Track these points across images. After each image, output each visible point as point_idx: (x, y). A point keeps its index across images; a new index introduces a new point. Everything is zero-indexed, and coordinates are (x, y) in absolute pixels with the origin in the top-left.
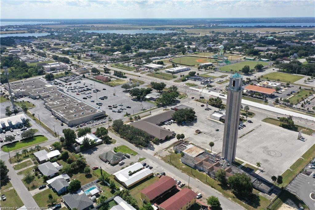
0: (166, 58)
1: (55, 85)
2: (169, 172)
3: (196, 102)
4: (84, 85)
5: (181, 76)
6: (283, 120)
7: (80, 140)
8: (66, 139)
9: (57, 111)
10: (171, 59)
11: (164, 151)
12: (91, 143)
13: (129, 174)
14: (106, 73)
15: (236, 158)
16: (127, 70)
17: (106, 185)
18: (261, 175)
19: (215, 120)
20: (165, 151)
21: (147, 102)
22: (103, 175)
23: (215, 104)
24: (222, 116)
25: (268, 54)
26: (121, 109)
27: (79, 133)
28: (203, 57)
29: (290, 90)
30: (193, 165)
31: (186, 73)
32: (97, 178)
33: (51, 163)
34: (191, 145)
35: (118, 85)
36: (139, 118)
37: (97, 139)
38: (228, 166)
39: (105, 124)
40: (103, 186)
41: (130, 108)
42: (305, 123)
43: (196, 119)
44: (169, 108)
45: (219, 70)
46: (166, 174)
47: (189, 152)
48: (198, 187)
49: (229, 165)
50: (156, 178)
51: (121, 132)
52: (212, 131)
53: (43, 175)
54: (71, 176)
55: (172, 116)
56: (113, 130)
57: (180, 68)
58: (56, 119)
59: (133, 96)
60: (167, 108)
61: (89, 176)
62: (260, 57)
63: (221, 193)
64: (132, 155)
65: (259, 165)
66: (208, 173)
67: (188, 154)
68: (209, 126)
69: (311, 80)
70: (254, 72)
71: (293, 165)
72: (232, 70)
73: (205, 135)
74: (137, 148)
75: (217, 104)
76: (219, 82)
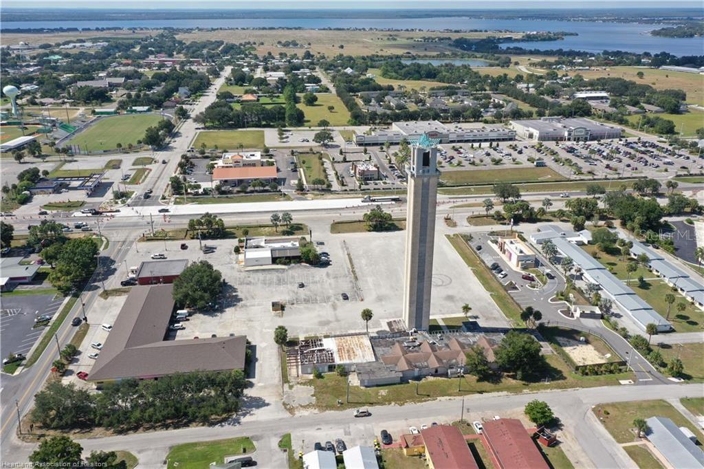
5: (7, 190)
11: (290, 389)
19: (261, 265)
24: (269, 252)
29: (281, 161)
30: (396, 376)
34: (325, 340)
45: (82, 152)
47: (349, 355)
52: (295, 293)
60: (103, 289)
65: (466, 309)
66: (436, 373)
67: (354, 361)
68: (270, 284)
69: (283, 134)
70: (167, 140)
71: (483, 284)
72: (119, 145)
73: (298, 306)
74: (224, 428)
75: (210, 231)
76: (128, 180)
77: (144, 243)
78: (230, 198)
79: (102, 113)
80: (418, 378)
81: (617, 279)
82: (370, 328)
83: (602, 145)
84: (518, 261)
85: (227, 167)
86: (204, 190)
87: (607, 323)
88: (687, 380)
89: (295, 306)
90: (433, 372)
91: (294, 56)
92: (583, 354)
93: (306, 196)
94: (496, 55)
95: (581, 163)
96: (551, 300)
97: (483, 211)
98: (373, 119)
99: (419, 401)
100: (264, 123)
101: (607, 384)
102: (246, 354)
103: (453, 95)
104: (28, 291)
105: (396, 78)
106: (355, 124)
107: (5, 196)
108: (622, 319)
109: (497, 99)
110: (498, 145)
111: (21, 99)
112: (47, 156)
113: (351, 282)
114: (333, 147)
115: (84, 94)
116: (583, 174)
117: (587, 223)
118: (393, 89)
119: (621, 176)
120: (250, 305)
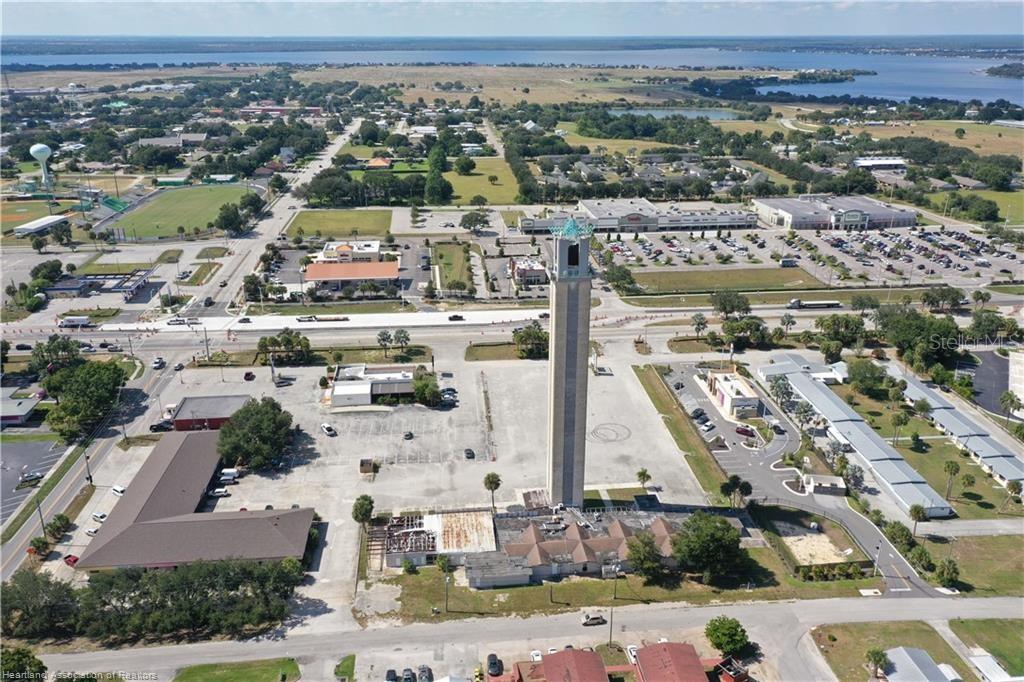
2: (494, 645)
5: (12, 291)
11: (367, 589)
15: (586, 488)
19: (356, 405)
20: (368, 586)
23: (281, 357)
24: (367, 386)
29: (410, 255)
30: (524, 574)
34: (427, 517)
36: (67, 523)
45: (129, 239)
46: (498, 658)
47: (459, 541)
52: (398, 446)
63: (683, 603)
65: (644, 476)
66: (584, 572)
67: (465, 550)
68: (364, 433)
69: (418, 216)
70: (252, 222)
71: (676, 440)
72: (181, 230)
73: (399, 467)
74: (261, 643)
75: (291, 354)
76: (187, 280)
77: (193, 370)
78: (329, 307)
79: (167, 184)
80: (557, 578)
81: (879, 437)
82: (498, 501)
83: (886, 236)
84: (733, 407)
85: (331, 262)
86: (291, 295)
87: (854, 503)
88: (964, 592)
89: (394, 465)
90: (580, 568)
91: (456, 104)
92: (813, 549)
93: (437, 305)
94: (750, 104)
95: (850, 262)
96: (774, 466)
97: (692, 332)
98: (551, 195)
99: (552, 613)
100: (393, 199)
101: (841, 594)
102: (310, 536)
103: (674, 160)
104: (19, 437)
105: (598, 137)
106: (524, 202)
107: (10, 299)
108: (879, 496)
109: (739, 167)
110: (729, 235)
111: (57, 162)
112: (79, 243)
113: (483, 432)
114: (488, 234)
115: (146, 157)
116: (850, 278)
117: (845, 351)
118: (588, 152)
119: (907, 282)
120: (330, 464)
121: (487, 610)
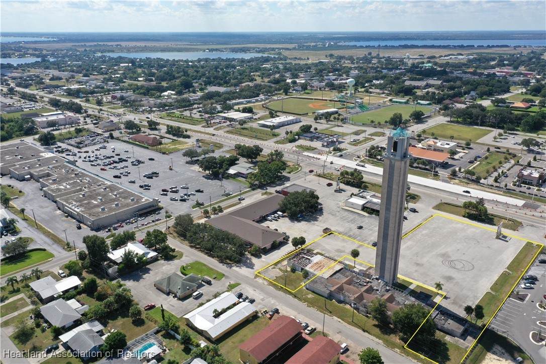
0: (257, 101)
1: (59, 153)
2: (284, 308)
3: (318, 178)
4: (113, 152)
5: (287, 133)
6: (469, 207)
7: (117, 255)
8: (89, 253)
9: (67, 203)
10: (264, 104)
11: (272, 268)
12: (137, 260)
13: (215, 314)
14: (152, 129)
15: (399, 276)
16: (189, 124)
17: (173, 338)
18: (445, 304)
19: (354, 209)
20: (274, 268)
21: (231, 180)
22: (165, 319)
23: (350, 181)
24: (365, 202)
25: (428, 93)
26: (186, 195)
27: (113, 242)
28: (321, 98)
29: (472, 154)
30: (326, 292)
31: (296, 128)
32: (154, 325)
33: (64, 301)
34: (319, 256)
35: (177, 150)
36: (221, 210)
37: (149, 253)
38: (387, 291)
39: (160, 223)
40: (168, 340)
41: (202, 192)
42: (504, 210)
43: (321, 209)
44: (272, 190)
45: (351, 122)
46: (279, 311)
47: (317, 269)
48: (340, 332)
49: (389, 290)
50: (263, 320)
51: (191, 237)
52: (350, 230)
53: (50, 325)
54: (105, 324)
55: (279, 204)
56: (175, 234)
57: (282, 119)
58: (67, 217)
59: (205, 171)
60: (267, 191)
61: (139, 322)
62: (417, 98)
63: (381, 341)
64: (214, 278)
67: (316, 273)
69: (504, 136)
70: (410, 124)
71: (495, 284)
72: (372, 122)
73: (341, 237)
74: (223, 266)
75: (355, 181)
76: (354, 143)
77: (315, 177)
79: (397, 102)
80: (340, 302)
93: (453, 180)
96: (539, 323)
99: (320, 311)
102: (274, 243)
107: (286, 136)
112: (331, 121)
114: (536, 153)
120: (317, 225)
121: (299, 297)
